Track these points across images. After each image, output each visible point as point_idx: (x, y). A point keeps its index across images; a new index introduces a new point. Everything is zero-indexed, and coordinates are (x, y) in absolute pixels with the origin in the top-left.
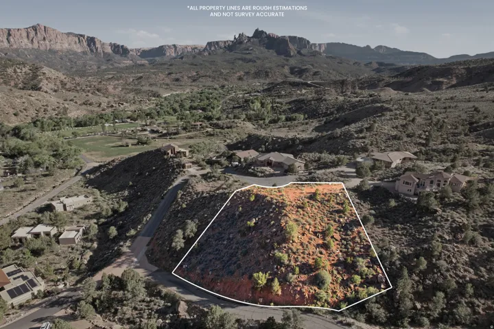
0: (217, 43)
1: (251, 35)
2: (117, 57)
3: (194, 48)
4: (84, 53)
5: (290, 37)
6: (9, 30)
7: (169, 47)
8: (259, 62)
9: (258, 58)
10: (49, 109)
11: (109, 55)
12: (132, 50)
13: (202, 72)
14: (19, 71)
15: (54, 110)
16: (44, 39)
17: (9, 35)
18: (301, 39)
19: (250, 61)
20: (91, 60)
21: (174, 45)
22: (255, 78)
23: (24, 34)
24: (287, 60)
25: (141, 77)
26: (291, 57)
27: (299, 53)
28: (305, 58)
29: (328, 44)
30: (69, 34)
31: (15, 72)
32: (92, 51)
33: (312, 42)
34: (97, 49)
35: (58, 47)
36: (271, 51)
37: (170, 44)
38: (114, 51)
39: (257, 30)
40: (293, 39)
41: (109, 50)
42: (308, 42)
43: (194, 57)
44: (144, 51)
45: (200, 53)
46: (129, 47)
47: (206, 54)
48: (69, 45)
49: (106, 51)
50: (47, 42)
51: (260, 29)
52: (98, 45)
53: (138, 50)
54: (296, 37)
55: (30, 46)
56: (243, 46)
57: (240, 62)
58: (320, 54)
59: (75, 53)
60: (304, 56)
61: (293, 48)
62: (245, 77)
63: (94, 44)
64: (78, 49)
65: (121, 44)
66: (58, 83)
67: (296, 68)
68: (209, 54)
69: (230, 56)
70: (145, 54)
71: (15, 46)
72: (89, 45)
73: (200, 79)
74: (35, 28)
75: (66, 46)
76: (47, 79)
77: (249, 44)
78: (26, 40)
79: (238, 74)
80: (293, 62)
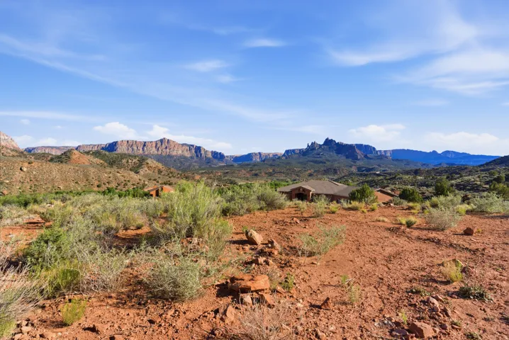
0: (294, 151)
1: (322, 143)
2: (215, 161)
3: (275, 155)
4: (192, 157)
5: (356, 145)
6: (145, 142)
7: (256, 154)
8: (328, 163)
9: (329, 161)
10: (129, 184)
11: (209, 159)
12: (227, 157)
13: (278, 170)
14: (130, 161)
15: (133, 185)
16: (166, 148)
17: (144, 145)
18: (367, 147)
19: (321, 162)
20: (195, 162)
21: (260, 153)
22: (324, 174)
23: (154, 145)
24: (355, 162)
25: (227, 173)
26: (358, 160)
27: (366, 156)
28: (371, 161)
29: (393, 151)
30: (183, 145)
31: (128, 162)
32: (197, 156)
33: (377, 149)
34: (201, 155)
35: (174, 153)
36: (340, 155)
37: (257, 152)
38: (213, 157)
39: (327, 139)
40: (360, 146)
41: (210, 155)
42: (374, 148)
43: (274, 160)
44: (236, 157)
45: (279, 158)
46: (225, 155)
47: (284, 158)
48: (182, 151)
49: (208, 156)
50: (168, 150)
51: (330, 139)
52: (203, 152)
53: (231, 157)
54: (362, 145)
55: (156, 152)
56: (315, 152)
57: (312, 163)
58: (386, 157)
59: (185, 158)
60: (371, 159)
61: (359, 153)
62: (315, 174)
63: (200, 151)
64: (188, 154)
65: (219, 152)
66: (156, 171)
67: (363, 167)
68: (286, 158)
69: (303, 159)
70: (237, 159)
71: (146, 153)
72: (196, 152)
73: (276, 175)
74: (162, 141)
75: (180, 152)
76: (148, 168)
77: (320, 150)
78: (154, 149)
79: (309, 172)
80: (359, 163)
